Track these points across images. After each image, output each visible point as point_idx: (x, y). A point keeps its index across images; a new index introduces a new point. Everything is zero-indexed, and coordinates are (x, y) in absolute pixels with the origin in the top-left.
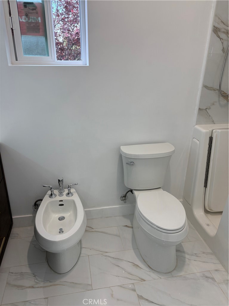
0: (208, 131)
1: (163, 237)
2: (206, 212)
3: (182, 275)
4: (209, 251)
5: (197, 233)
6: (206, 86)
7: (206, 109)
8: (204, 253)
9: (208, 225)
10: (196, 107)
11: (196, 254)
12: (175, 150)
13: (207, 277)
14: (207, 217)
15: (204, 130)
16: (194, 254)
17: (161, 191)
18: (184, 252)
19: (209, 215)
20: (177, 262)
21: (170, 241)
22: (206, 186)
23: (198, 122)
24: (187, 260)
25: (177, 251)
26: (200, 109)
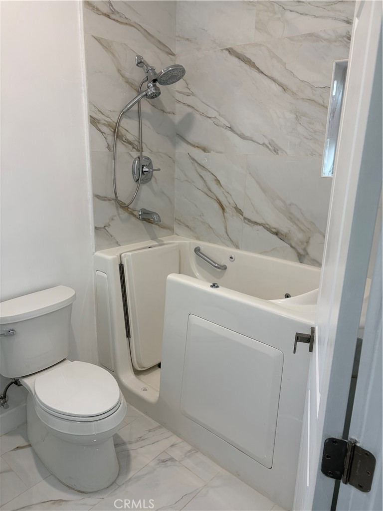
0: (115, 256)
1: (94, 429)
2: (137, 373)
3: (131, 478)
4: (156, 424)
5: (133, 408)
6: (98, 196)
7: (105, 227)
8: (150, 431)
9: (145, 390)
10: (91, 226)
11: (140, 437)
12: (75, 294)
13: (163, 461)
14: (140, 380)
15: (109, 256)
16: (138, 439)
17: (67, 363)
18: (124, 443)
19: (142, 377)
20: (119, 463)
21: (105, 431)
22: (128, 335)
23: (98, 247)
24: (131, 452)
25: (116, 445)
26: (96, 228)
